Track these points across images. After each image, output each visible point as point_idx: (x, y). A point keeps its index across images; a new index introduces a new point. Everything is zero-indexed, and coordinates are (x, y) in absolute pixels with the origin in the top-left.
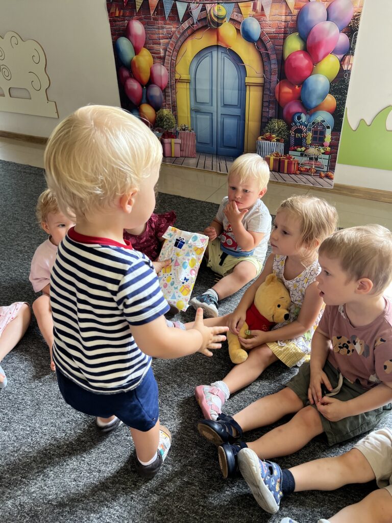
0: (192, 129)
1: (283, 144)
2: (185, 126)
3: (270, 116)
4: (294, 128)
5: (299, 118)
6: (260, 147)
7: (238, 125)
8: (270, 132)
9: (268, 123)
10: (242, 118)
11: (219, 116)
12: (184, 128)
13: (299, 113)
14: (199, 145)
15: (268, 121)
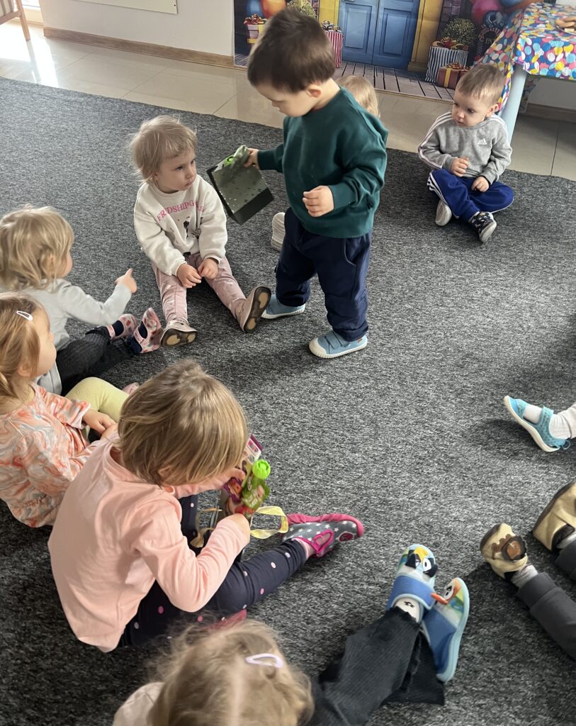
0: (339, 29)
1: (467, 52)
2: (329, 23)
3: (452, 13)
4: (485, 31)
5: (493, 18)
6: (434, 56)
7: (407, 25)
8: (450, 36)
9: (449, 23)
10: (414, 14)
11: (381, 11)
12: (326, 26)
13: (493, 11)
14: (345, 50)
15: (449, 20)
